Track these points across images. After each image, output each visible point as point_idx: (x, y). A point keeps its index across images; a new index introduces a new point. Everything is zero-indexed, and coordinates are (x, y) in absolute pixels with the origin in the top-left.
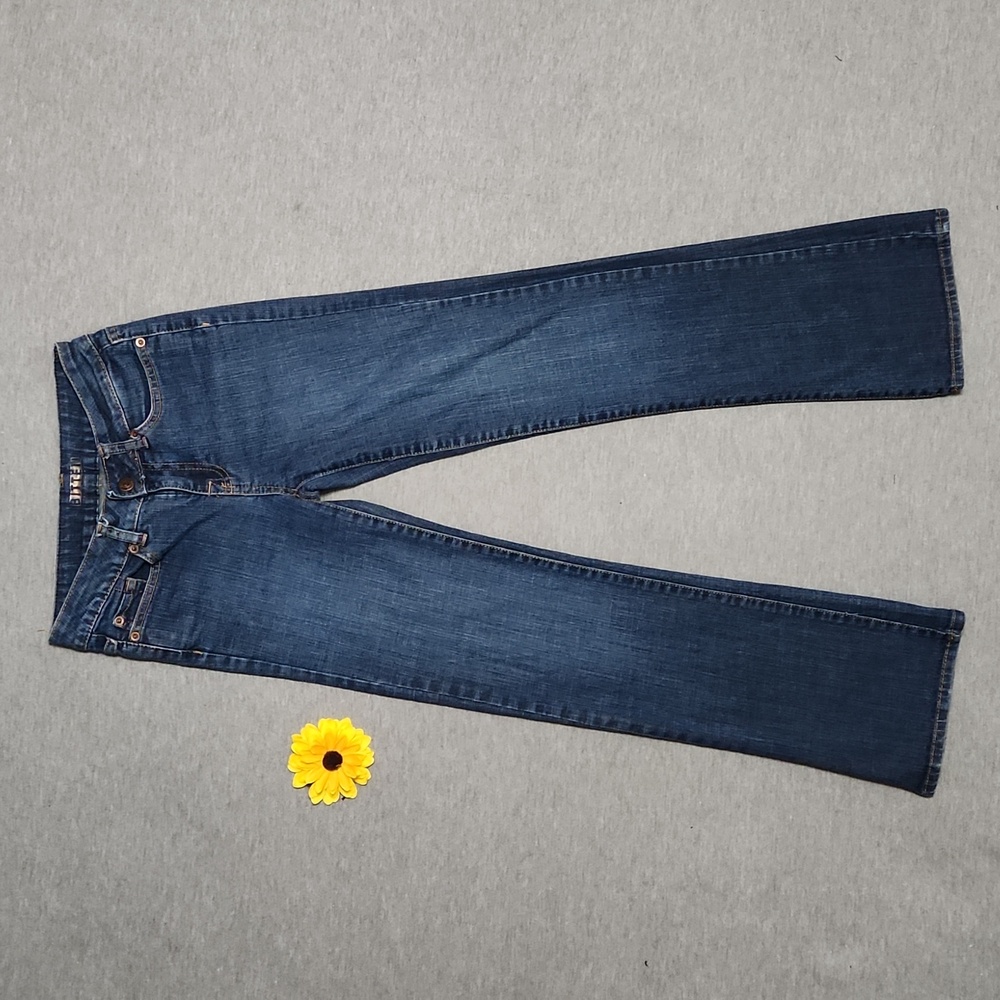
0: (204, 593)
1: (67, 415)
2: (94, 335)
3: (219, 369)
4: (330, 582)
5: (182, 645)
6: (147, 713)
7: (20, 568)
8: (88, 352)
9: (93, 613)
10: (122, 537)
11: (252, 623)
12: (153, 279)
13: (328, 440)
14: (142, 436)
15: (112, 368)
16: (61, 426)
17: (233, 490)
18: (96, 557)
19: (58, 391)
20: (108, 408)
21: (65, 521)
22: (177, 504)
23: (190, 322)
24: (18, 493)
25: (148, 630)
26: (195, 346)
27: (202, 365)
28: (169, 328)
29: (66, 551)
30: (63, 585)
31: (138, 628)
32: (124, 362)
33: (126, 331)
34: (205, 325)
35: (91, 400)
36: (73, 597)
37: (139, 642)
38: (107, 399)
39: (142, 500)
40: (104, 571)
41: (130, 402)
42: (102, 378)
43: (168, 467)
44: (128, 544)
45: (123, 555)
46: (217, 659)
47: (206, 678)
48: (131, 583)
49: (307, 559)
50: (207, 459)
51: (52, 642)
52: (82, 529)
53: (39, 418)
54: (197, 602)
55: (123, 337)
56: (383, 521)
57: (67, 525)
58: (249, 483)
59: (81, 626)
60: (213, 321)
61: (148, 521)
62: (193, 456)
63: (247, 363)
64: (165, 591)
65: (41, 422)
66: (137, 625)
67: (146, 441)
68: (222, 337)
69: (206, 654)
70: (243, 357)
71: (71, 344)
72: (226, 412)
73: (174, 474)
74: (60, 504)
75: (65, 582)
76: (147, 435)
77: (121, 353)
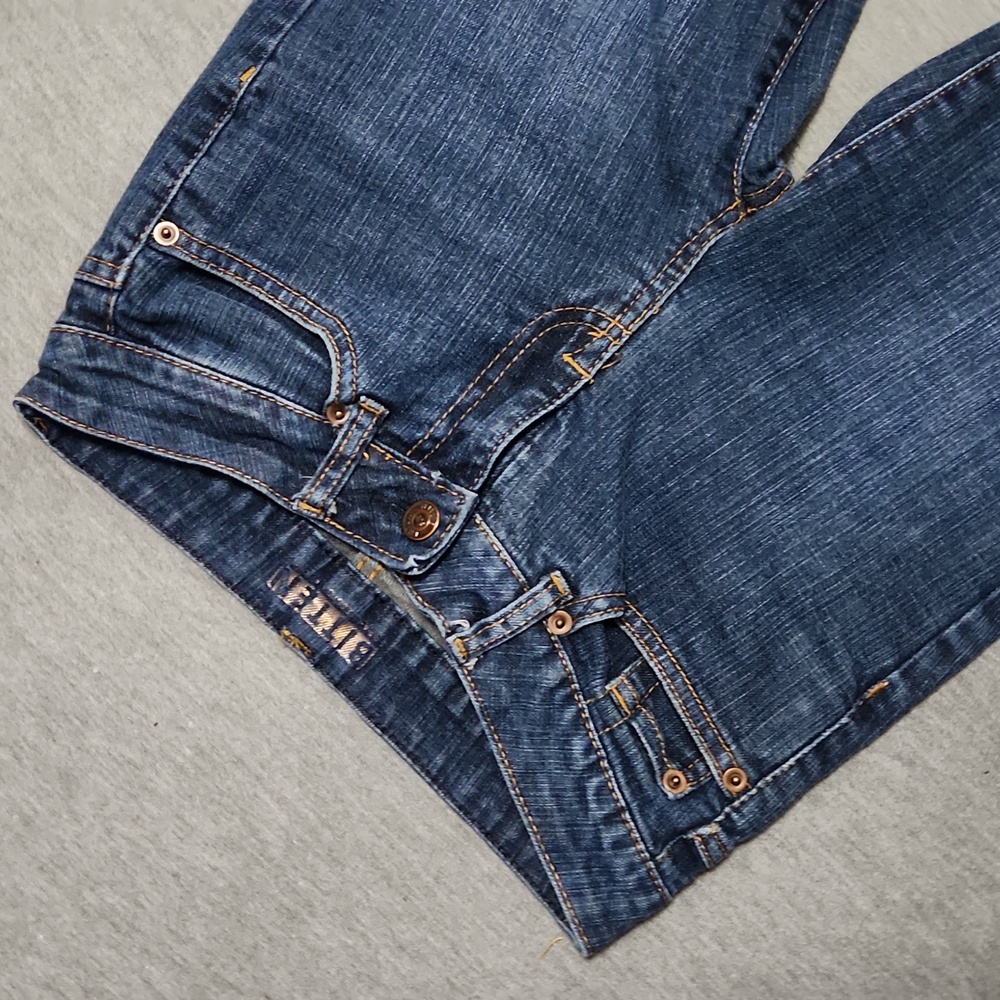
0: (775, 570)
1: (176, 515)
2: (69, 311)
3: (360, 132)
4: (972, 312)
5: (838, 702)
6: (897, 896)
7: (387, 878)
8: (92, 352)
9: (611, 819)
10: (518, 620)
11: (915, 533)
12: (63, 108)
13: (692, 51)
14: (355, 400)
15: (165, 337)
16: (187, 548)
17: (626, 324)
18: (506, 711)
19: (114, 490)
20: (240, 417)
21: (380, 708)
22: (550, 459)
23: (215, 101)
24: (239, 748)
25: (745, 742)
26: (271, 134)
27: (320, 158)
28: (190, 151)
29: (439, 760)
30: (499, 825)
31: (725, 759)
32: (175, 299)
33: (118, 238)
34: (247, 77)
35: (193, 438)
36: (545, 826)
37: (753, 783)
38: (220, 402)
39: (478, 519)
40: (549, 721)
41: (264, 363)
42: (168, 375)
43: (460, 410)
44: (540, 625)
45: (552, 654)
46: (925, 663)
47: (935, 721)
48: (622, 690)
49: (885, 313)
50: (517, 320)
51: (595, 949)
52: (425, 690)
53: (132, 576)
54: (779, 598)
55: (123, 254)
56: (964, 84)
57: (390, 711)
58: (637, 284)
59: (620, 864)
60: (256, 54)
61: (534, 543)
62: (484, 341)
63: (397, 73)
64: (699, 640)
65: (144, 578)
66: (716, 754)
67: (371, 402)
68: (303, 66)
69: (895, 675)
70: (378, 67)
71: (47, 370)
72: (456, 200)
73: (483, 413)
74: (337, 686)
75: (498, 817)
76: (363, 384)
77: (153, 289)
